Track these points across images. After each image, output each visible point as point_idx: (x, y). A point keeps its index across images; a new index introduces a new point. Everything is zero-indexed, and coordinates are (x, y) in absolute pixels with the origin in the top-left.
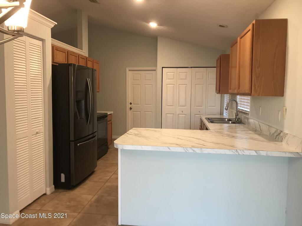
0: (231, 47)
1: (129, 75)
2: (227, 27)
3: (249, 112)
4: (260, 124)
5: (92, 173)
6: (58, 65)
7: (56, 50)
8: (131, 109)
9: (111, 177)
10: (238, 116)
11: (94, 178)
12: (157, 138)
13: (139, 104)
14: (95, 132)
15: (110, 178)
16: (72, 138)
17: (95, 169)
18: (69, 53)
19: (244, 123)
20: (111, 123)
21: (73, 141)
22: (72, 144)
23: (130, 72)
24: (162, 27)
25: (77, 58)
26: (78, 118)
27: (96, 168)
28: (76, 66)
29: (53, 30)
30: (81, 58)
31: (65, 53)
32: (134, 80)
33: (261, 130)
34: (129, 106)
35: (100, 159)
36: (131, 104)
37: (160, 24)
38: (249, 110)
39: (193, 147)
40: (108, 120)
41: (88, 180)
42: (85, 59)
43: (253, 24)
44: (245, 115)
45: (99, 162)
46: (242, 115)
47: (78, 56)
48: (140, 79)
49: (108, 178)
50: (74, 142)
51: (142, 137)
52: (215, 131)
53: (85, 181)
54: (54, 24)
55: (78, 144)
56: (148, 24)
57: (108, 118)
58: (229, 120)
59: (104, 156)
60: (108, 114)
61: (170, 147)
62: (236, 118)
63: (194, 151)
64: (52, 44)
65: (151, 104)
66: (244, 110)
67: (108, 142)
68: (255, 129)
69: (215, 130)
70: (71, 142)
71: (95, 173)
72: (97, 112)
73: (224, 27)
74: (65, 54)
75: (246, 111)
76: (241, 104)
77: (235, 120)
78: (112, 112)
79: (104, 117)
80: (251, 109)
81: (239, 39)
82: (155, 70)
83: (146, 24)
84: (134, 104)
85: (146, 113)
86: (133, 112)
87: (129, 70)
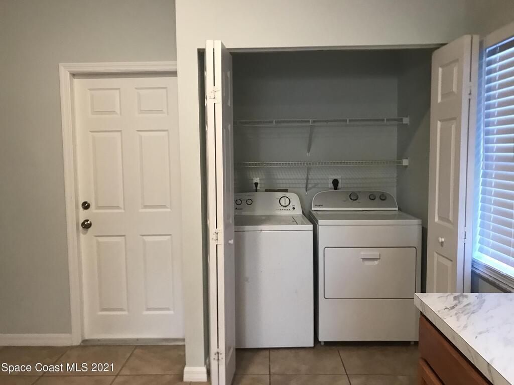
1: (76, 92)
8: (86, 225)
13: (118, 207)
23: (77, 81)
32: (93, 112)
34: (74, 215)
36: (86, 206)
48: (117, 109)
65: (164, 207)
84: (98, 208)
85: (147, 239)
86: (95, 237)
87: (74, 75)
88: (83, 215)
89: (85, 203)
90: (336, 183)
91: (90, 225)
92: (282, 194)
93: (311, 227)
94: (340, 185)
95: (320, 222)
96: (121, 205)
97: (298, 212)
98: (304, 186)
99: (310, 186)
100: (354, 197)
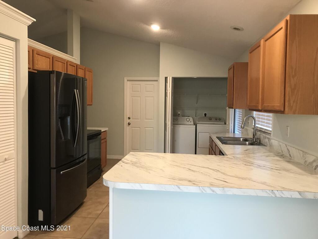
0: (250, 53)
1: (128, 85)
2: (243, 29)
3: (271, 131)
4: (289, 148)
5: (81, 205)
6: (36, 72)
7: (36, 54)
8: (129, 124)
9: (103, 210)
10: (256, 135)
11: (82, 212)
12: (161, 169)
13: (138, 119)
14: (85, 154)
15: (102, 212)
16: (53, 164)
17: (84, 199)
18: (55, 59)
19: (264, 144)
20: (106, 142)
21: (54, 168)
22: (54, 172)
23: (128, 82)
24: (165, 31)
25: (65, 65)
26: (61, 138)
27: (86, 199)
28: (63, 74)
29: (30, 28)
30: (70, 65)
31: (50, 58)
32: (132, 91)
33: (290, 155)
34: (127, 121)
35: (91, 186)
36: (129, 118)
37: (163, 27)
38: (271, 129)
39: (212, 185)
40: (102, 138)
41: (73, 216)
42: (76, 66)
43: (287, 21)
44: (264, 135)
45: (90, 190)
46: (261, 134)
47: (67, 62)
48: (139, 91)
49: (99, 212)
50: (55, 170)
51: (142, 167)
52: (234, 157)
53: (70, 217)
54: (32, 20)
55: (61, 172)
56: (149, 27)
57: (102, 136)
58: (246, 140)
59: (96, 182)
60: (102, 131)
61: (180, 186)
62: (253, 138)
63: (213, 191)
64: (29, 46)
65: (152, 119)
66: (263, 129)
67: (101, 164)
68: (280, 153)
69: (233, 155)
70: (52, 170)
71: (84, 204)
72: (88, 129)
73: (240, 29)
74: (50, 60)
75: (266, 129)
76: (259, 121)
77: (252, 140)
78: (107, 129)
79: (96, 135)
80: (274, 127)
81: (262, 42)
82: (157, 81)
83: (147, 27)
84: (133, 119)
85: (146, 128)
86: (131, 128)
87: (128, 80)
88: (128, 121)
89: (129, 117)
90: (205, 115)
91: (130, 124)
92: (187, 117)
93: (195, 126)
94: (207, 116)
95: (198, 125)
96: (139, 118)
97: (192, 123)
98: (195, 115)
99: (197, 115)
100: (210, 119)
